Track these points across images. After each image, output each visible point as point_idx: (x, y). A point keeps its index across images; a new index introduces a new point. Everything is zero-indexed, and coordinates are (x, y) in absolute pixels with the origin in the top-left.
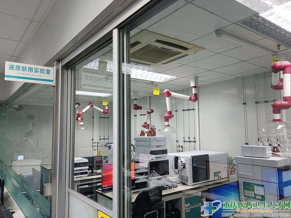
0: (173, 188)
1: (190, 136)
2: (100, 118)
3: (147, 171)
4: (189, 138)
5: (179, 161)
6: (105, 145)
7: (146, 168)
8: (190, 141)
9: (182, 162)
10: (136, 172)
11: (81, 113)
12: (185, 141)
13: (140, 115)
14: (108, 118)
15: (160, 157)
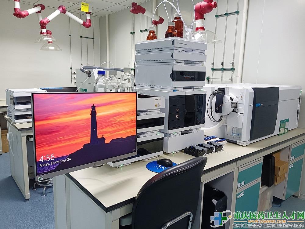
0: (214, 151)
1: (224, 62)
2: (81, 37)
3: (162, 115)
4: (222, 64)
5: (227, 97)
6: (81, 70)
7: (161, 110)
8: (223, 70)
9: (231, 98)
10: (139, 118)
11: (45, 21)
12: (213, 70)
13: (141, 31)
14: (93, 39)
15: (190, 88)
